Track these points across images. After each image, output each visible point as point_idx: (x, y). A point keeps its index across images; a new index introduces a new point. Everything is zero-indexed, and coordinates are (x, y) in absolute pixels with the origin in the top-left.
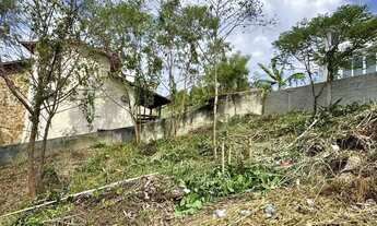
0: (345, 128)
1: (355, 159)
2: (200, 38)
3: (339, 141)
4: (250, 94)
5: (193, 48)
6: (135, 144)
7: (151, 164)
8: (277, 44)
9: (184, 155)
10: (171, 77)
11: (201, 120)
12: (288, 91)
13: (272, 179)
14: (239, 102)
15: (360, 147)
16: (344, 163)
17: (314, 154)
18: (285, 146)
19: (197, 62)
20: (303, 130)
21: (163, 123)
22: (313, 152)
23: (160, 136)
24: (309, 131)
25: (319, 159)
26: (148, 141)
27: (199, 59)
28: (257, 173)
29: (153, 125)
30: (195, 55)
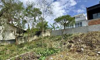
0: (69, 39)
1: (73, 45)
2: (36, 16)
3: (69, 42)
4: (48, 31)
5: (35, 18)
6: (16, 45)
7: (24, 50)
8: (55, 20)
9: (33, 47)
10: (28, 25)
11: (35, 37)
12: (56, 31)
13: (58, 50)
14: (45, 33)
15: (73, 43)
16: (71, 46)
17: (65, 45)
18: (58, 43)
19: (36, 22)
20: (61, 39)
21: (25, 38)
22: (65, 44)
23: (23, 42)
24: (62, 40)
25: (66, 45)
26: (20, 43)
27: (36, 21)
28: (55, 49)
29: (21, 39)
30: (35, 20)
